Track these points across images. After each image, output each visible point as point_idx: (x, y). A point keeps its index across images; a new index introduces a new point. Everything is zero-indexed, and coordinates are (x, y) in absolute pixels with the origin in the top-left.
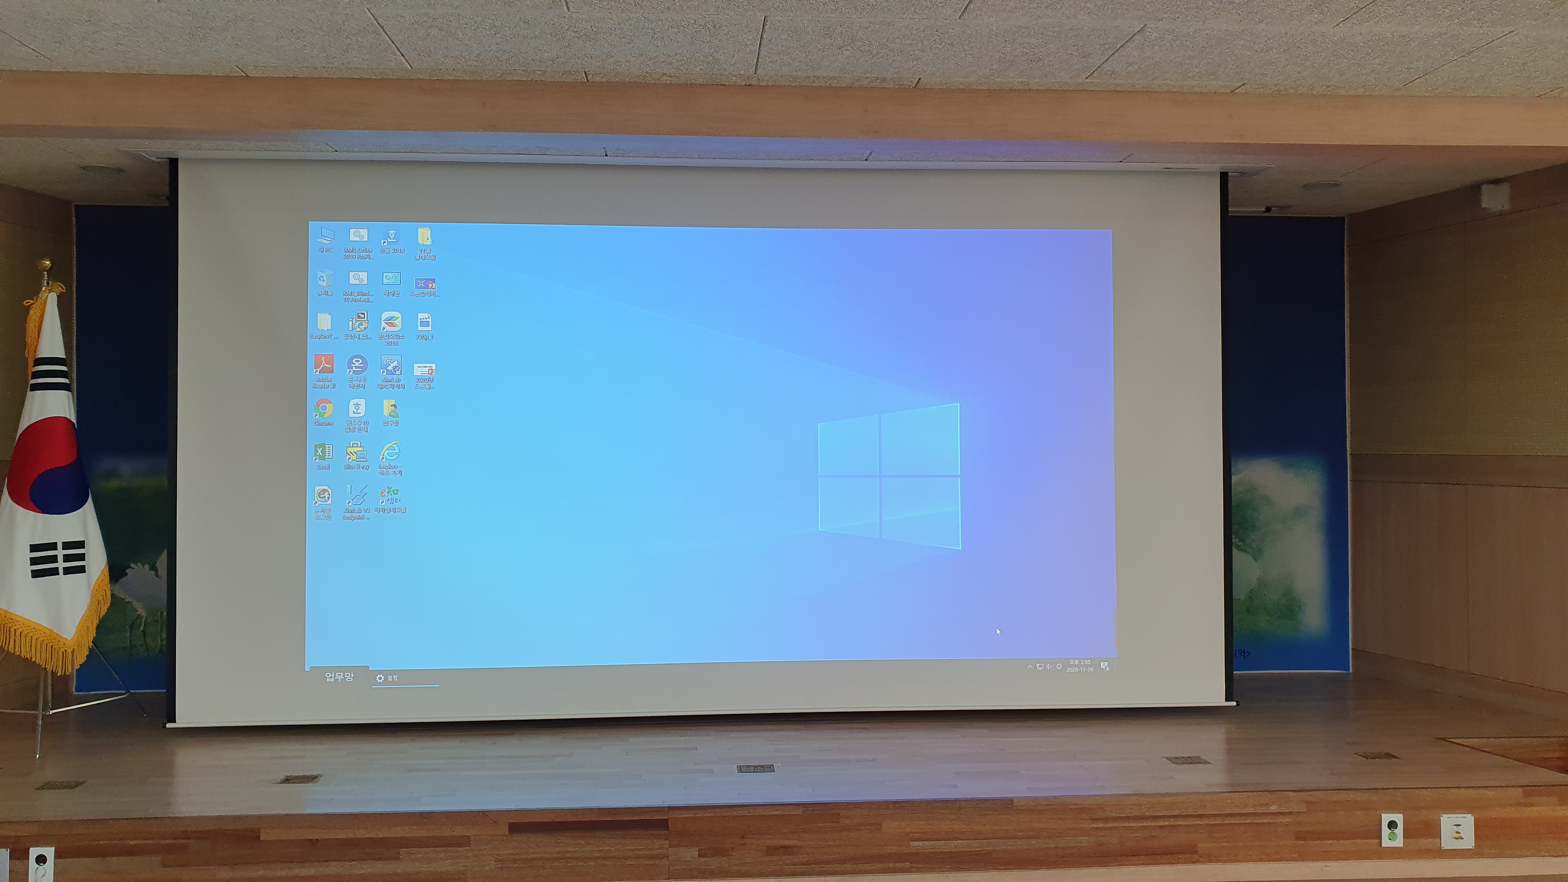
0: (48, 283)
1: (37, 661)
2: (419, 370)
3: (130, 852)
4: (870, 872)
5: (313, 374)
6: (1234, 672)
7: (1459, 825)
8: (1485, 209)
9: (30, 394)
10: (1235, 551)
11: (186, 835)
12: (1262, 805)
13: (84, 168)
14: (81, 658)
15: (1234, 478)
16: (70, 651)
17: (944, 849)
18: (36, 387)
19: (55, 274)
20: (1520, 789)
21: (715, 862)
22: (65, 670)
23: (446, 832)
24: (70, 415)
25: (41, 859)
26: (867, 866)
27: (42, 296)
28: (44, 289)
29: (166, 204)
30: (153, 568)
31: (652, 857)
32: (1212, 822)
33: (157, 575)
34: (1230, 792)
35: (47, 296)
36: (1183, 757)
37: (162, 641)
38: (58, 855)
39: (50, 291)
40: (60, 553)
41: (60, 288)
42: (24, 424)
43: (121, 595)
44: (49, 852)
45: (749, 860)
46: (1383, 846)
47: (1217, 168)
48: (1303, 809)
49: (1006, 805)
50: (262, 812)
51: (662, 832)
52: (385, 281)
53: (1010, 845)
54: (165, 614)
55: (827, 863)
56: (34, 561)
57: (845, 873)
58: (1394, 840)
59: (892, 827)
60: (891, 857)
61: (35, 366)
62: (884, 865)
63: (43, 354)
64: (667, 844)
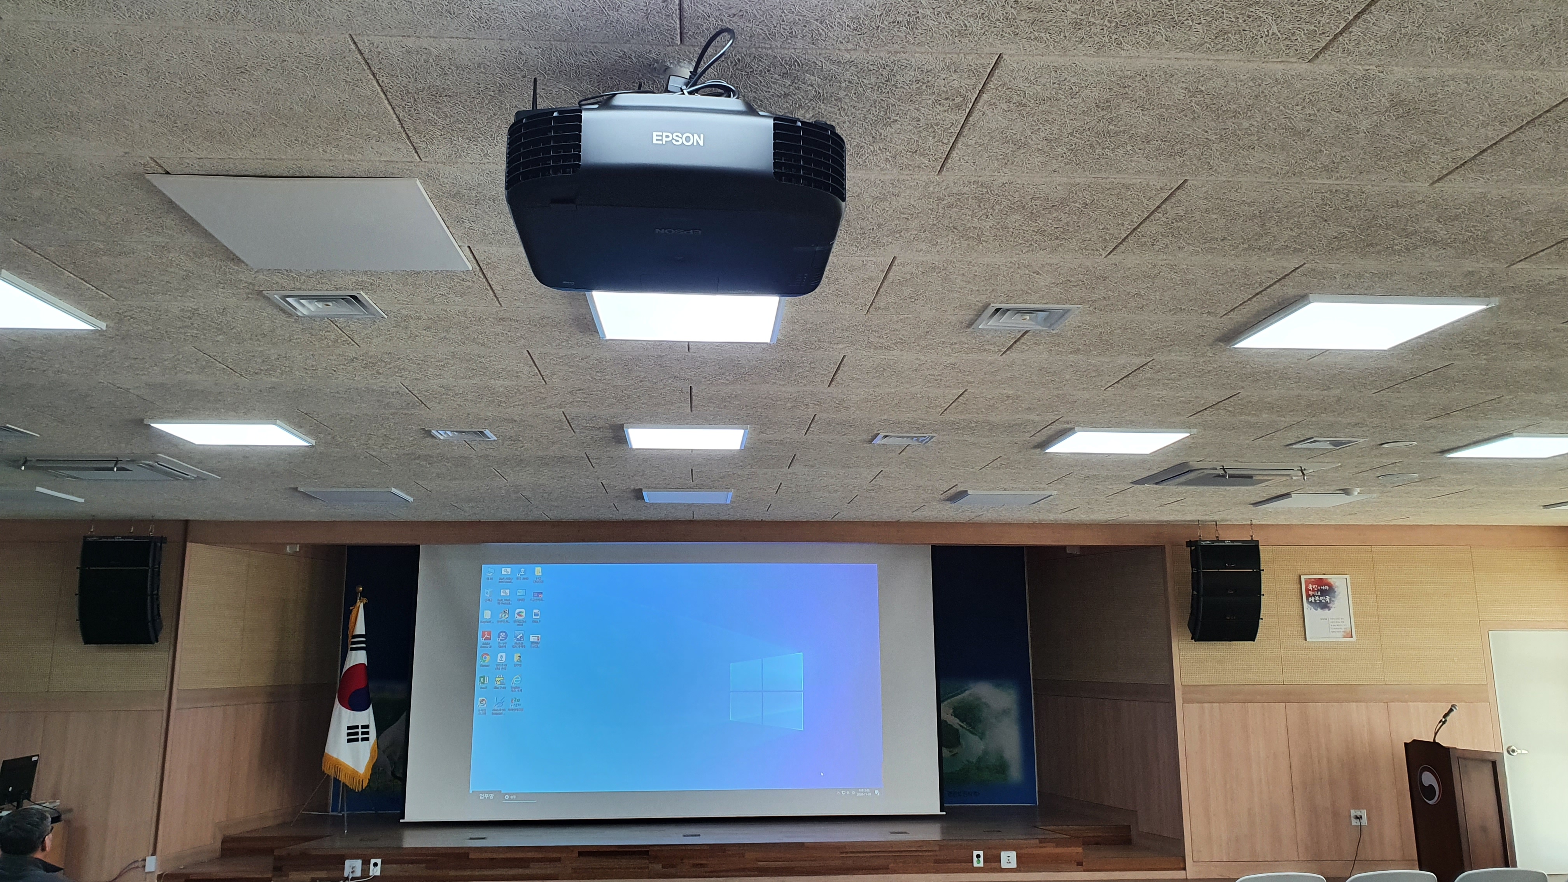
0: (360, 599)
1: (347, 784)
2: (533, 638)
3: (412, 862)
5: (481, 640)
7: (1009, 857)
9: (349, 652)
11: (438, 855)
12: (919, 846)
14: (366, 782)
17: (773, 866)
18: (353, 649)
19: (363, 595)
20: (1036, 840)
21: (669, 871)
23: (550, 856)
24: (365, 663)
25: (375, 865)
26: (738, 873)
27: (358, 604)
28: (358, 601)
31: (641, 868)
32: (896, 854)
35: (360, 605)
36: (898, 832)
38: (382, 863)
39: (361, 602)
40: (360, 730)
41: (365, 600)
42: (346, 667)
44: (379, 861)
46: (974, 867)
48: (937, 848)
49: (801, 845)
51: (647, 858)
52: (518, 594)
53: (803, 864)
55: (720, 871)
56: (349, 734)
58: (978, 863)
59: (749, 855)
60: (749, 870)
61: (352, 638)
62: (745, 873)
63: (357, 632)
64: (648, 862)
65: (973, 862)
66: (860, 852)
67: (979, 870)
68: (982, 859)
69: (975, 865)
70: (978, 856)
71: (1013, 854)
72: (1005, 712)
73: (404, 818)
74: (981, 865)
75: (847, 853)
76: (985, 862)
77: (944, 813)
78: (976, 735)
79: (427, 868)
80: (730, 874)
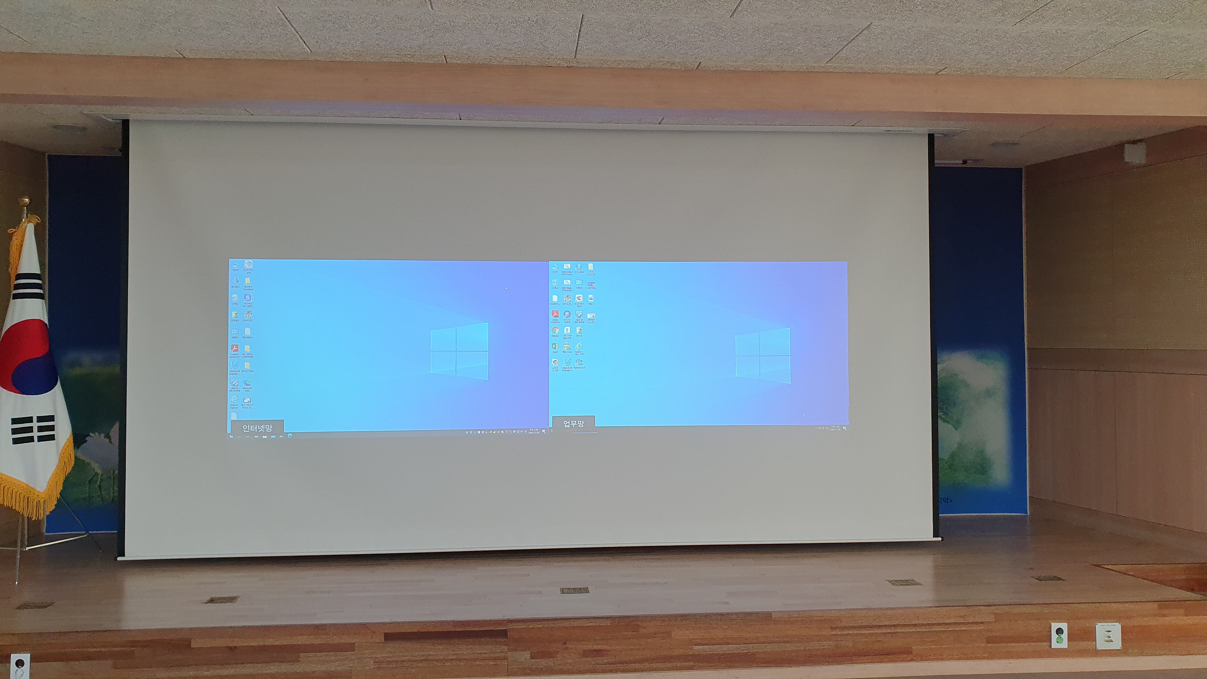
0: (27, 216)
1: (17, 509)
3: (89, 657)
4: (662, 670)
6: (940, 515)
7: (1110, 631)
8: (1128, 162)
10: (940, 422)
11: (134, 644)
12: (961, 617)
13: (55, 127)
14: (51, 507)
15: (939, 367)
16: (42, 501)
17: (719, 651)
18: (16, 296)
20: (1156, 604)
21: (543, 663)
22: (38, 515)
23: (336, 640)
24: (44, 318)
25: (20, 663)
26: (660, 665)
27: (23, 225)
28: (24, 220)
29: (120, 154)
30: (108, 436)
31: (495, 659)
32: (924, 629)
33: (110, 442)
34: (937, 607)
35: (26, 226)
36: (901, 581)
37: (114, 493)
38: (33, 660)
39: (29, 222)
40: (35, 425)
41: (36, 219)
43: (82, 457)
44: (26, 657)
45: (569, 661)
46: (1052, 647)
47: (926, 130)
48: (991, 618)
49: (766, 617)
50: (192, 626)
51: (502, 640)
53: (769, 648)
54: (117, 472)
55: (631, 662)
56: (15, 431)
57: (643, 670)
58: (1060, 642)
59: (679, 634)
60: (678, 658)
61: (16, 280)
62: (674, 664)
63: (23, 270)
64: (506, 648)
65: (1050, 640)
66: (865, 627)
67: (1060, 653)
68: (1065, 636)
69: (1055, 645)
70: (1059, 631)
71: (1116, 628)
73: (123, 555)
74: (1064, 645)
75: (844, 628)
76: (1069, 640)
79: (115, 666)
80: (646, 665)
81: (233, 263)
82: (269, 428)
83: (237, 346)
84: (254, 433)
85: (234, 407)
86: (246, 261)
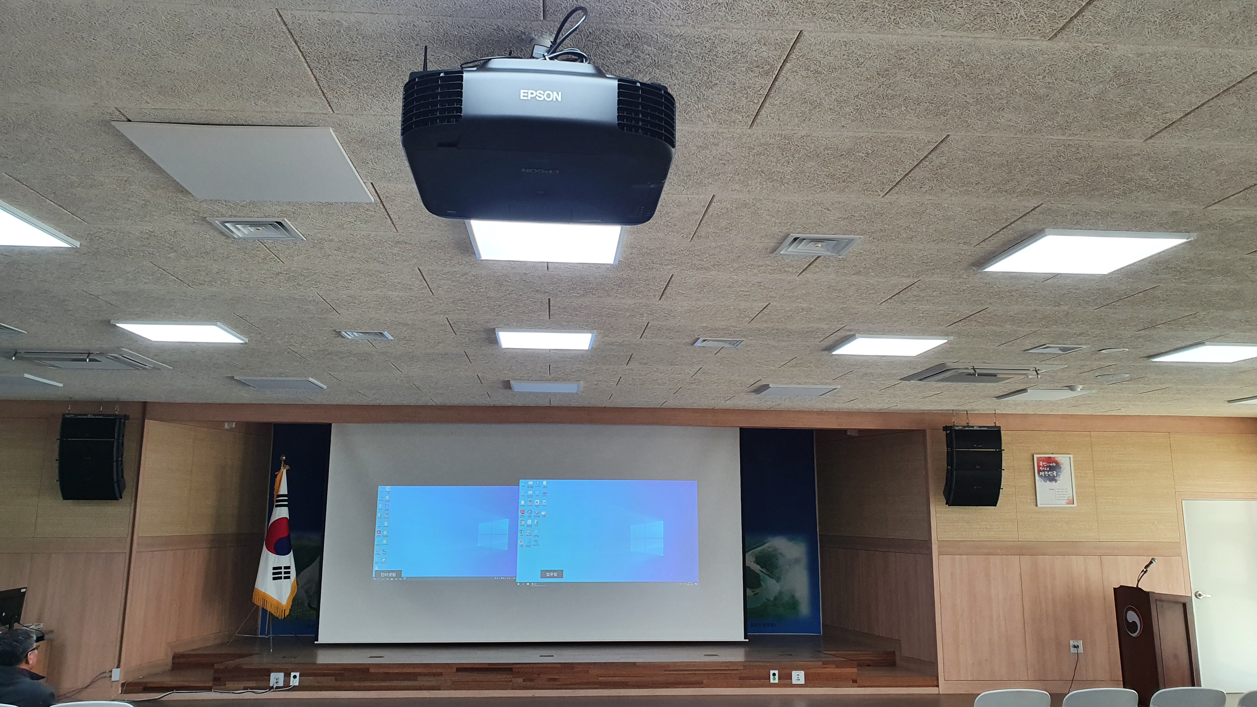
0: (283, 466)
1: (273, 613)
3: (324, 675)
4: (584, 689)
7: (799, 675)
9: (275, 508)
11: (344, 669)
12: (727, 666)
18: (277, 506)
19: (286, 463)
20: (819, 662)
21: (529, 684)
23: (434, 671)
24: (287, 517)
25: (295, 677)
26: (583, 686)
27: (282, 470)
31: (506, 681)
32: (709, 672)
36: (711, 655)
38: (300, 676)
39: (284, 468)
40: (283, 570)
41: (288, 467)
42: (272, 520)
44: (298, 674)
45: (541, 683)
48: (741, 668)
49: (634, 664)
51: (510, 673)
53: (635, 679)
55: (569, 684)
56: (274, 574)
57: (574, 688)
58: (774, 680)
59: (592, 672)
60: (591, 683)
61: (277, 497)
62: (589, 686)
63: (281, 493)
64: (512, 676)
65: (770, 679)
66: (681, 670)
67: (774, 685)
68: (777, 677)
69: (772, 681)
70: (774, 674)
71: (802, 673)
72: (797, 561)
73: (317, 640)
74: (777, 681)
75: (670, 671)
76: (779, 679)
77: (747, 640)
78: (772, 578)
79: (336, 680)
80: (576, 686)
81: (380, 488)
82: (394, 575)
83: (380, 531)
84: (386, 577)
85: (377, 563)
86: (387, 487)
